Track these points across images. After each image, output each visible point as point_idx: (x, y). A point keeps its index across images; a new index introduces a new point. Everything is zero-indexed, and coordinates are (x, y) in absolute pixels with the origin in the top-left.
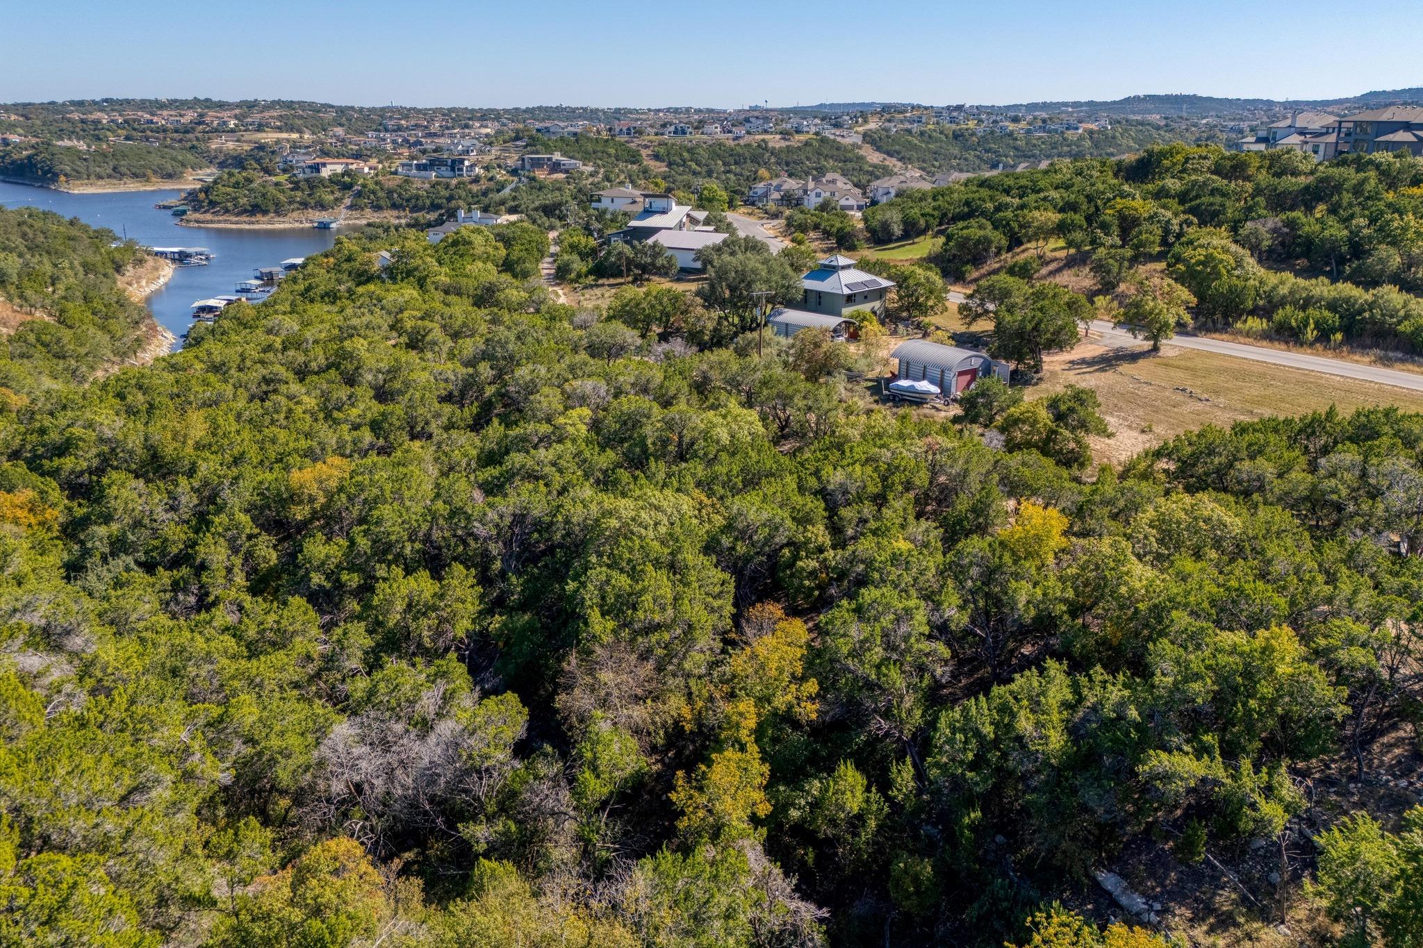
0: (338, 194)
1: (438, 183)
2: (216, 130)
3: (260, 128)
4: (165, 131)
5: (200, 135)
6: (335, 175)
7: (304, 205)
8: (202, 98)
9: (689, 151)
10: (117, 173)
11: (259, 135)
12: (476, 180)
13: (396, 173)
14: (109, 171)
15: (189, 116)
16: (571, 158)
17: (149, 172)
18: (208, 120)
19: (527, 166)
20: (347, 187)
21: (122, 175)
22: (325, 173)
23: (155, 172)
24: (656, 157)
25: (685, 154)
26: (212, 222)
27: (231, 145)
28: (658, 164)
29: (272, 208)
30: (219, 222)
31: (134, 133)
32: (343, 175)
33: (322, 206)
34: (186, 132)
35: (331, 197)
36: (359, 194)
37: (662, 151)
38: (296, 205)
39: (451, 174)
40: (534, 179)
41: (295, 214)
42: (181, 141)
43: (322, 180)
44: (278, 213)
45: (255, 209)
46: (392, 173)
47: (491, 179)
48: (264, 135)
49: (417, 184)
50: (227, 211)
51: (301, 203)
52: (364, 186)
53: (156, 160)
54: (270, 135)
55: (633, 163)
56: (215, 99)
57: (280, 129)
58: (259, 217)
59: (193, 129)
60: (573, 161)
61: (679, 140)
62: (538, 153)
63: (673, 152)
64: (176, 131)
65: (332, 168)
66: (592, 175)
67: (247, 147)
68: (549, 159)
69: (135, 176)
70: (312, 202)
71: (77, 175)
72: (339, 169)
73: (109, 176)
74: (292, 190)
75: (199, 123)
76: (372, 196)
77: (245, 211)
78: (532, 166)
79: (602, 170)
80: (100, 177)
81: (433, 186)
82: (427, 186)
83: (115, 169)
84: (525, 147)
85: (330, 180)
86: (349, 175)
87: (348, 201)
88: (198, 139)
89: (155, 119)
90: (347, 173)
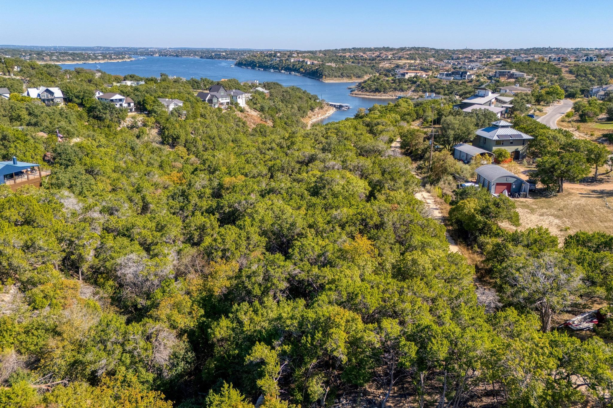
0: (410, 85)
1: (453, 82)
2: (384, 59)
3: (400, 58)
4: (366, 60)
5: (377, 61)
6: (411, 77)
7: (395, 89)
8: (386, 47)
9: (591, 69)
10: (342, 76)
11: (399, 61)
12: (471, 81)
13: (436, 77)
14: (340, 75)
15: (377, 53)
16: (522, 72)
17: (352, 75)
18: (382, 55)
19: (497, 75)
20: (414, 82)
21: (344, 76)
22: (407, 77)
23: (354, 75)
24: (571, 72)
25: (588, 71)
26: (360, 95)
27: (387, 65)
28: (570, 75)
29: (383, 90)
30: (363, 95)
31: (355, 60)
32: (414, 78)
33: (402, 90)
34: (373, 60)
35: (407, 87)
36: (418, 86)
37: (574, 69)
38: (392, 89)
39: (460, 78)
40: (498, 81)
41: (391, 93)
42: (370, 64)
43: (404, 80)
44: (384, 92)
45: (377, 90)
46: (435, 77)
47: (478, 81)
48: (401, 61)
49: (444, 82)
50: (367, 91)
51: (394, 89)
52: (421, 82)
53: (357, 71)
54: (403, 61)
55: (556, 75)
56: (391, 47)
57: (407, 59)
58: (377, 94)
59: (376, 59)
60: (521, 73)
61: (587, 64)
62: (506, 69)
63: (581, 69)
64: (370, 60)
65: (411, 75)
66: (529, 80)
67: (393, 66)
68: (509, 72)
69: (348, 77)
70: (398, 88)
71: (329, 76)
72: (413, 75)
73: (339, 77)
74: (392, 83)
75: (378, 57)
76: (423, 87)
77: (373, 91)
78: (500, 75)
79: (536, 78)
80: (336, 77)
81: (450, 83)
82: (448, 83)
83: (342, 74)
84: (501, 66)
85: (408, 80)
86: (416, 78)
87: (413, 89)
88: (376, 63)
89: (364, 55)
90: (416, 77)
